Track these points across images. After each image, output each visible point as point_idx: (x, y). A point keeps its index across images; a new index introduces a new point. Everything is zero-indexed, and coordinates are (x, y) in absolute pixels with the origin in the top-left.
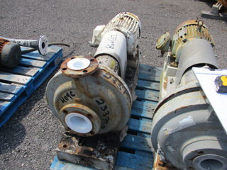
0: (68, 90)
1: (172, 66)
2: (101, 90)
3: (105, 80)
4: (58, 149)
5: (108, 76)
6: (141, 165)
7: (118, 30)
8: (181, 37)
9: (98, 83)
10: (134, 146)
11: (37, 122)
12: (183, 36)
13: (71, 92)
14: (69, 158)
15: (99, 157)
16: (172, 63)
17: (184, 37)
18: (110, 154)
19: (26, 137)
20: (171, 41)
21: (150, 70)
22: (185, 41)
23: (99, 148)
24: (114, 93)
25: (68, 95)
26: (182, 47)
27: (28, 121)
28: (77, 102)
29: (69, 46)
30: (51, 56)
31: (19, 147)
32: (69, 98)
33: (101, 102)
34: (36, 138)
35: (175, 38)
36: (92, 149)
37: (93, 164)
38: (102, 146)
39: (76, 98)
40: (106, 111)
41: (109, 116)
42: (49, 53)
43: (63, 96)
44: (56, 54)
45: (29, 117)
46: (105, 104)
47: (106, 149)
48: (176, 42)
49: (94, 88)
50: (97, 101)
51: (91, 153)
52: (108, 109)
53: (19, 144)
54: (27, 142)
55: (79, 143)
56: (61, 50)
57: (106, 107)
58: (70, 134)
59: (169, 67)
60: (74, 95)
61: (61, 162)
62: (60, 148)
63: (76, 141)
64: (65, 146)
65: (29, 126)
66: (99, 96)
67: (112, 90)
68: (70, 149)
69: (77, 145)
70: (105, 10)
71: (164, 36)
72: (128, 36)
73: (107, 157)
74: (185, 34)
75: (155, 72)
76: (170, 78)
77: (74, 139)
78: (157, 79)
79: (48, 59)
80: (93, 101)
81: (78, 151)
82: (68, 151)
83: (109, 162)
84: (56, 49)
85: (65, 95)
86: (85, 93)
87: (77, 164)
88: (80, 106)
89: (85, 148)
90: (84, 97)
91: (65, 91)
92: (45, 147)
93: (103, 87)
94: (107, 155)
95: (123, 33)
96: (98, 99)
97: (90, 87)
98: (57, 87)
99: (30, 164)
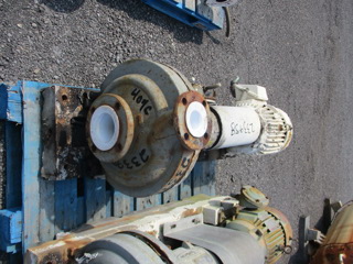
0: (153, 103)
1: (219, 215)
2: (163, 158)
3: (178, 163)
4: (57, 89)
5: (186, 163)
6: (63, 213)
7: (262, 129)
8: (264, 225)
9: (172, 152)
10: (89, 194)
11: (94, 24)
12: (266, 229)
13: (150, 108)
14: (48, 107)
15: (60, 157)
16: (223, 215)
17: (263, 231)
18: (68, 173)
19: (66, 15)
20: (255, 209)
21: (208, 175)
22: (258, 233)
23: (73, 153)
24: (162, 176)
25: (145, 102)
26: (248, 231)
27: (92, 9)
28: (137, 120)
29: (227, 35)
30: (205, 15)
31: (47, 10)
32: (141, 104)
33: (145, 157)
34: (68, 32)
35: (261, 215)
36: (69, 142)
37: (48, 148)
38: (77, 156)
39: (143, 118)
40: (131, 165)
41: (125, 168)
42: (210, 11)
43: (141, 93)
44: (210, 22)
45: (99, 8)
46: (143, 164)
47: (74, 162)
48: (256, 217)
49: (162, 148)
50: (144, 151)
51: (63, 143)
52: (135, 168)
53: (52, 7)
54: (58, 19)
55: (75, 118)
56: (218, 28)
57: (138, 165)
58: (85, 101)
59: (217, 210)
60: (146, 113)
61: (38, 95)
62: (59, 91)
63: (76, 113)
64: (64, 98)
65: (84, 13)
66: (153, 155)
67: (165, 173)
68: (62, 108)
69: (71, 117)
70: (294, 72)
71: (262, 197)
72: (256, 146)
73: (63, 171)
74: (268, 231)
75: (207, 183)
76: (200, 217)
77: (79, 108)
78: (196, 190)
79: (200, 12)
80: (143, 146)
81: (61, 122)
82: (58, 106)
83: (57, 174)
84: (219, 20)
85: (145, 97)
86: (153, 134)
87: (42, 122)
88: (131, 131)
89: (69, 131)
90: (147, 130)
91: (151, 98)
92: (57, 52)
93: (166, 160)
94: (66, 167)
95: (259, 137)
96: (147, 153)
97: (164, 142)
98: (155, 80)
99: (24, 37)
